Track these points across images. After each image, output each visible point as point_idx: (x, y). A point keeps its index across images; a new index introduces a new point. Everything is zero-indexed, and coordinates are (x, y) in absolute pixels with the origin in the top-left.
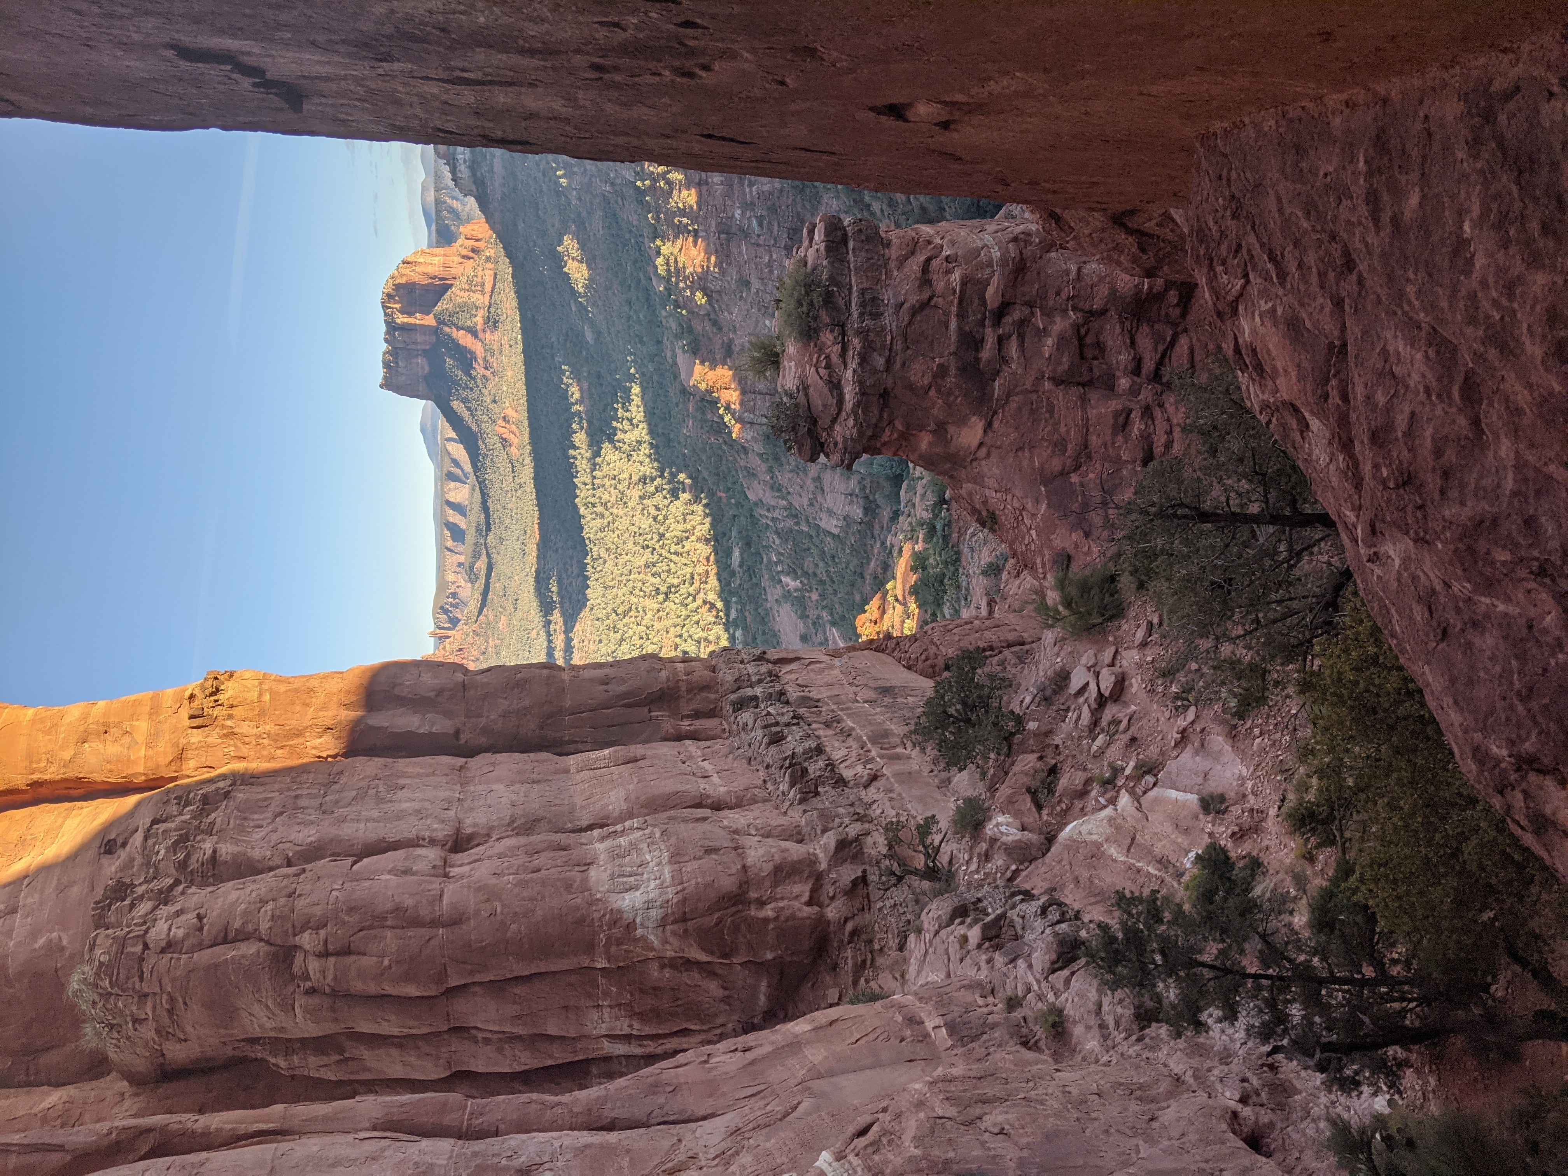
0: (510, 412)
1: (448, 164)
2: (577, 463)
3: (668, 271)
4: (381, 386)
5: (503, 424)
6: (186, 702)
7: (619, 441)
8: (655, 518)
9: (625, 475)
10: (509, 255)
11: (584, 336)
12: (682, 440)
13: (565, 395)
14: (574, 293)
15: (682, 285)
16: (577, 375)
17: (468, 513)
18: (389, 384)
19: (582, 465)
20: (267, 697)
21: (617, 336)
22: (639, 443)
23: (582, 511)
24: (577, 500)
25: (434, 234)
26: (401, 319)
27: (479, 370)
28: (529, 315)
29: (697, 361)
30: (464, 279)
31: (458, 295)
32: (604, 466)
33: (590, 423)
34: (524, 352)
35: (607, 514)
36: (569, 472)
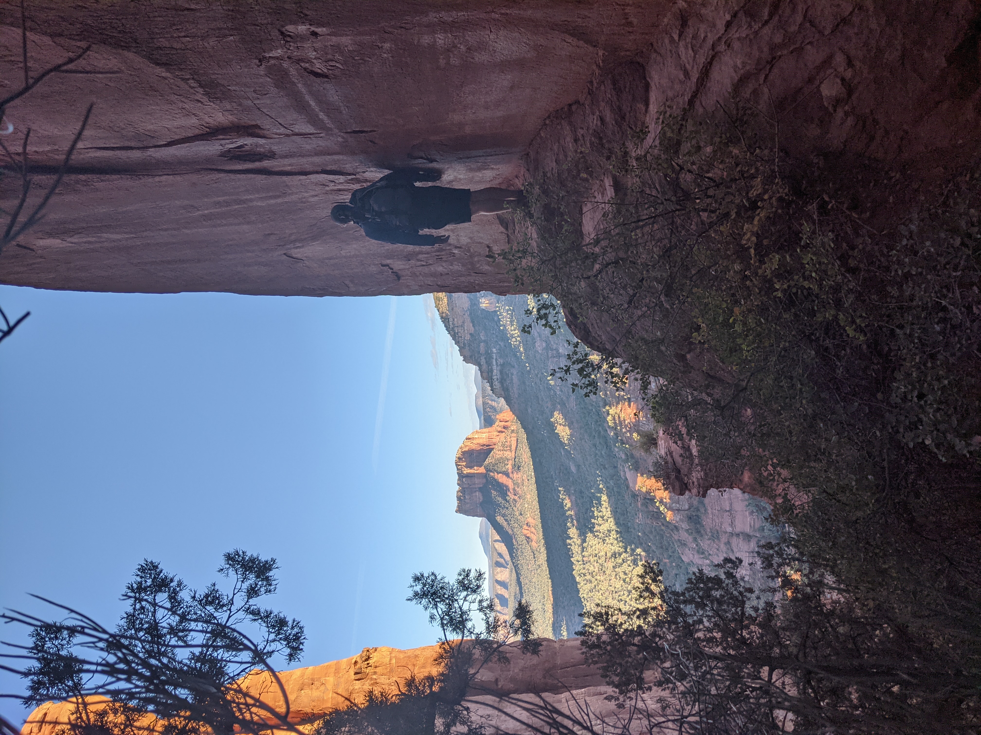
0: (530, 520)
1: (488, 382)
2: (572, 548)
3: (615, 423)
4: (456, 512)
5: (527, 528)
6: (353, 666)
7: (597, 532)
8: (624, 581)
9: (603, 553)
10: (524, 427)
11: (570, 468)
12: (636, 527)
13: (562, 506)
14: (562, 444)
15: (624, 430)
16: (568, 492)
17: (509, 587)
18: (460, 510)
19: (575, 549)
20: (394, 661)
21: (589, 466)
22: (609, 531)
23: (578, 579)
24: (574, 572)
25: (483, 421)
26: (466, 471)
27: (511, 496)
28: (537, 460)
29: (639, 475)
30: (500, 444)
31: (497, 454)
32: (589, 548)
33: (578, 521)
34: (537, 482)
35: (593, 580)
36: (568, 554)
